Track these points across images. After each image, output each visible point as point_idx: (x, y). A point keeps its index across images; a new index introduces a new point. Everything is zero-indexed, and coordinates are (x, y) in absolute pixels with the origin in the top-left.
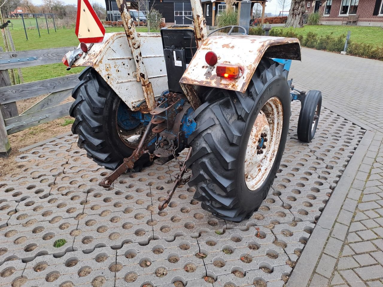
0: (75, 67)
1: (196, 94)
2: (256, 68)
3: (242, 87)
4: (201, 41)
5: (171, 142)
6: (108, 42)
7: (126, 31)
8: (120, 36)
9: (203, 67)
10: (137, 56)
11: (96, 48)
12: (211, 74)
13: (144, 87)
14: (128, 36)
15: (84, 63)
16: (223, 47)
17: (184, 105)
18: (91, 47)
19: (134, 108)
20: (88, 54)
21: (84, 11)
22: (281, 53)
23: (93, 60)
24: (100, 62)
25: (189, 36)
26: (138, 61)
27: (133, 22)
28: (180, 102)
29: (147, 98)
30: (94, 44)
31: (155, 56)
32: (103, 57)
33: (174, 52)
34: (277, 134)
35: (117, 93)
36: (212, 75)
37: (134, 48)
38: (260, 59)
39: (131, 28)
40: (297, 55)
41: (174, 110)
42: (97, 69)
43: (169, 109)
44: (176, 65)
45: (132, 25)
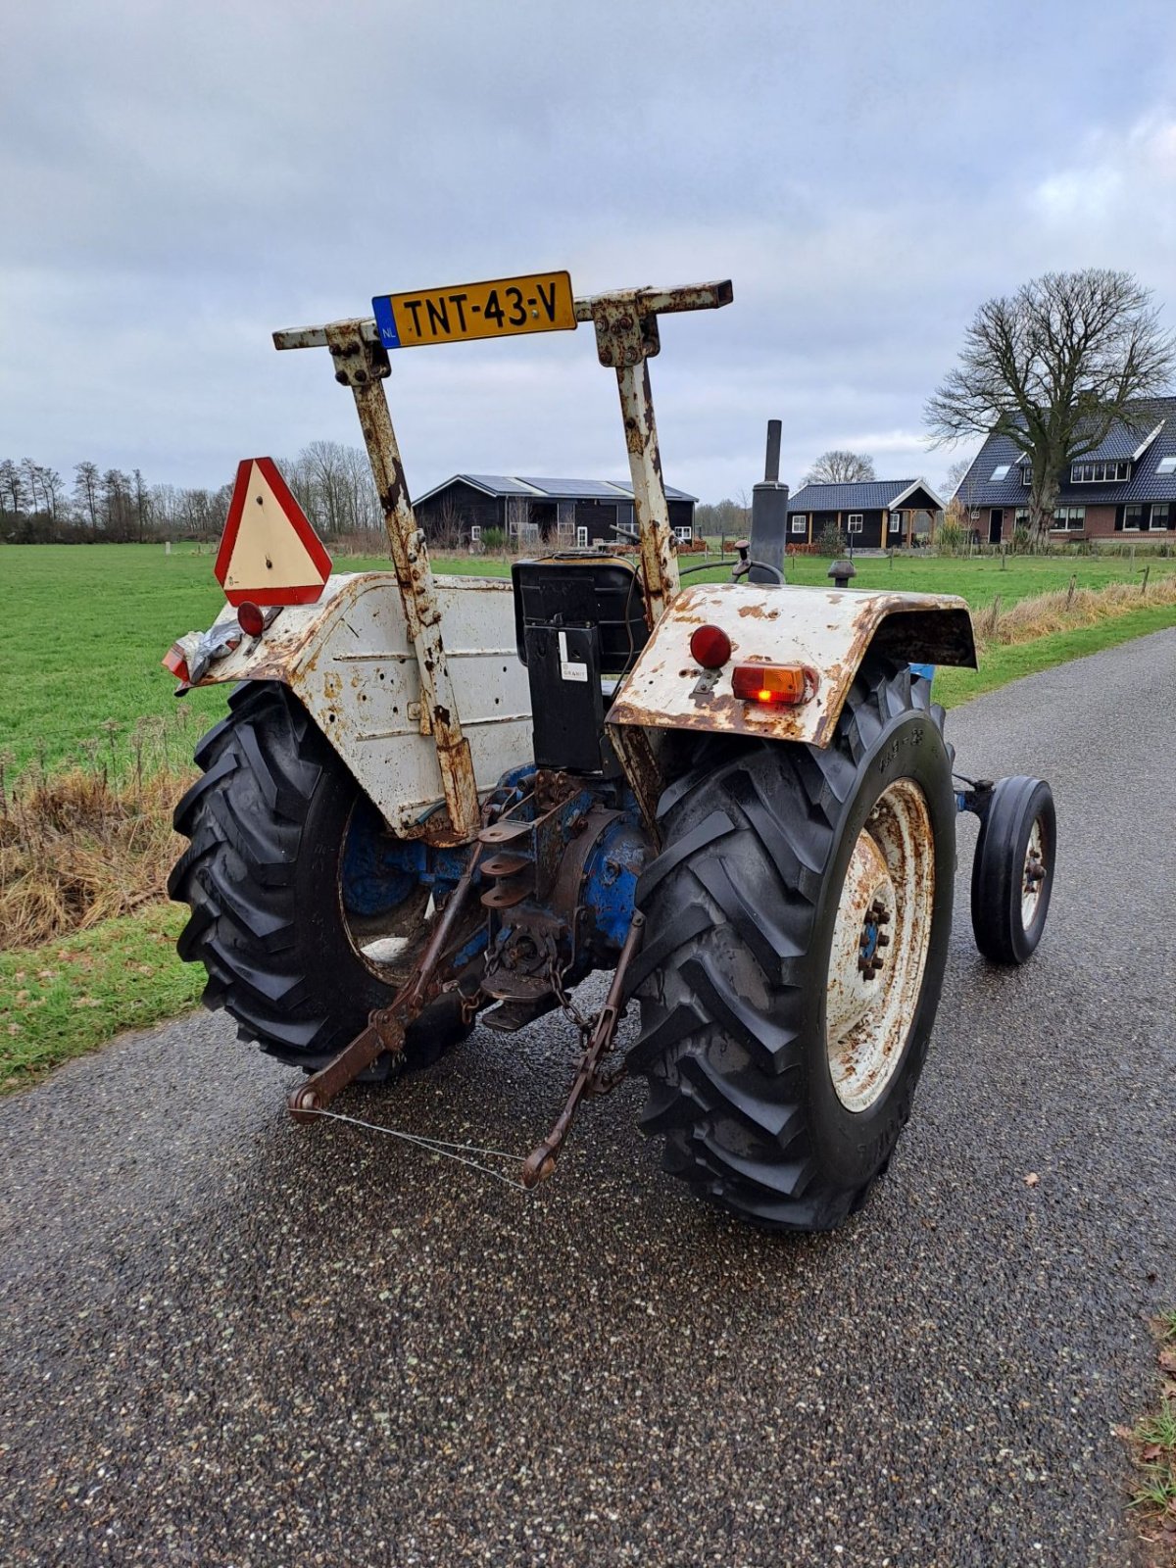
0: (217, 682)
1: (653, 763)
2: (853, 674)
3: (819, 729)
4: (660, 600)
5: (547, 947)
6: (335, 603)
7: (396, 568)
8: (373, 583)
9: (683, 673)
10: (429, 650)
11: (292, 621)
12: (713, 693)
13: (443, 755)
14: (405, 584)
15: (253, 668)
16: (742, 616)
17: (588, 812)
18: (273, 618)
19: (406, 828)
20: (263, 642)
21: (260, 501)
22: (910, 645)
23: (287, 658)
24: (311, 665)
25: (613, 584)
26: (430, 666)
27: (423, 540)
28: (577, 803)
29: (452, 793)
30: (282, 609)
31: (480, 651)
32: (320, 649)
33: (562, 636)
34: (911, 964)
35: (357, 773)
36: (717, 695)
37: (422, 622)
38: (865, 650)
39: (415, 559)
40: (962, 650)
41: (559, 828)
42: (298, 690)
43: (542, 823)
44: (564, 677)
45: (419, 551)
